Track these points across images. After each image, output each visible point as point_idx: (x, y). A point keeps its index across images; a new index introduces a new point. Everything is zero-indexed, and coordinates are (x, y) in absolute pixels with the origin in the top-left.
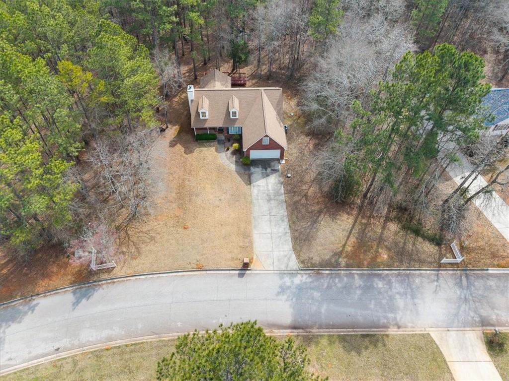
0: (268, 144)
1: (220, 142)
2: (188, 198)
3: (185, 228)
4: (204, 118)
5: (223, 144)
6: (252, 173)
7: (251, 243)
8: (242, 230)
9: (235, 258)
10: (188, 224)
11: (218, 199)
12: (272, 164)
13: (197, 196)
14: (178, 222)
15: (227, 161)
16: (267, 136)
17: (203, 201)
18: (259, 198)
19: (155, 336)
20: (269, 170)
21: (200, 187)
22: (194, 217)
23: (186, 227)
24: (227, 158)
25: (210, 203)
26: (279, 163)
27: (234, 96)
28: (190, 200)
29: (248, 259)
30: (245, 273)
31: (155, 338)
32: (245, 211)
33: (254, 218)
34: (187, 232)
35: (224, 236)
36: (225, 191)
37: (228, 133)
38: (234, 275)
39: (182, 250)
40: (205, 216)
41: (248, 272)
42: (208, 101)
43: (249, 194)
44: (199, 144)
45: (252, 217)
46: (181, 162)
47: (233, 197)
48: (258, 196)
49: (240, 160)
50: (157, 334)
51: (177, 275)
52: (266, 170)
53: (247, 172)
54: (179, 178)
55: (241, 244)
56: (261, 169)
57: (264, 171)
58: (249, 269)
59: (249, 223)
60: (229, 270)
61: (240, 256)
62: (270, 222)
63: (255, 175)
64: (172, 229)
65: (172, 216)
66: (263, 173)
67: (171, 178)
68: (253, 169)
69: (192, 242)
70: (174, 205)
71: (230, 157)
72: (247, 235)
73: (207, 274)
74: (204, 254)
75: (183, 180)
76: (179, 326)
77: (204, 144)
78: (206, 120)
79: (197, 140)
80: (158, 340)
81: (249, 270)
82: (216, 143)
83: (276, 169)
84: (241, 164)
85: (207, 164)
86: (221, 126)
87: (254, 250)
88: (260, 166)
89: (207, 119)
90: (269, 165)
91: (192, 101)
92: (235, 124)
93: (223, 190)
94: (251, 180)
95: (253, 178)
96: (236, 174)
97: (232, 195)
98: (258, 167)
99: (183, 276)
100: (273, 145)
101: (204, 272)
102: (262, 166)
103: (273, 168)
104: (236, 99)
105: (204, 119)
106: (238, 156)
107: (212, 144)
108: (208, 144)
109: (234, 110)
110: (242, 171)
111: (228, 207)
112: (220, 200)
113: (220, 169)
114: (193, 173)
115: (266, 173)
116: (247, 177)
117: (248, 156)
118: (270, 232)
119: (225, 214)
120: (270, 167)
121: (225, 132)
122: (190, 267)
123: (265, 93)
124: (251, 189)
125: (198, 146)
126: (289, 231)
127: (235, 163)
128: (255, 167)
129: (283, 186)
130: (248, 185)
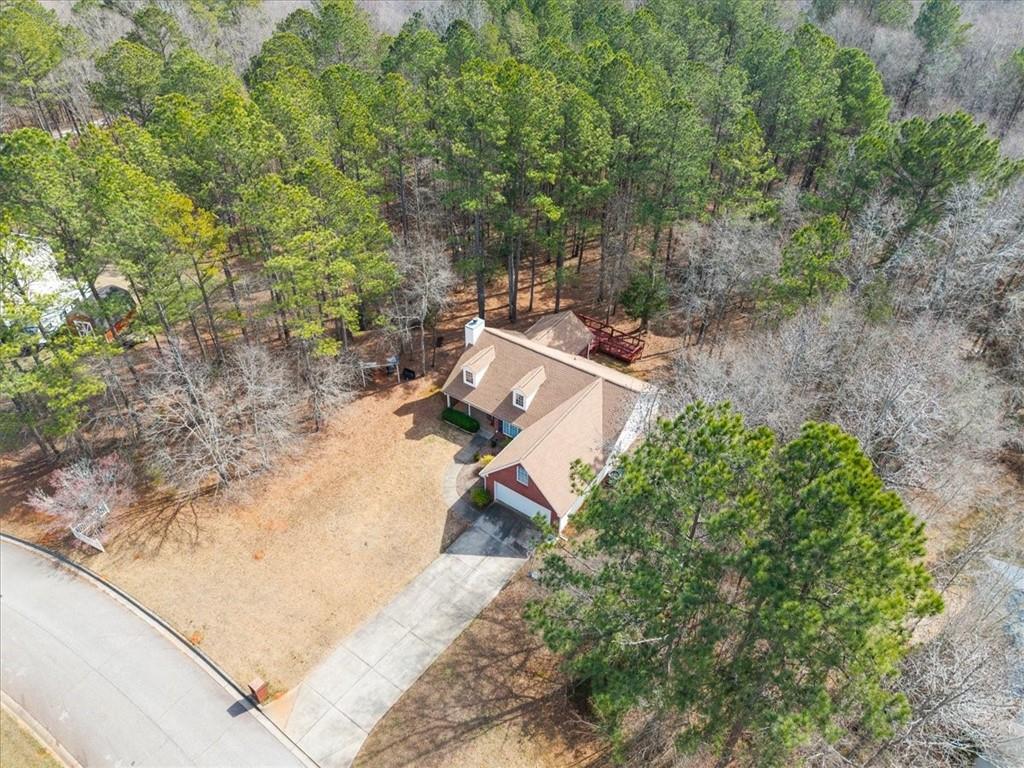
0: (527, 485)
1: (475, 440)
2: (321, 510)
3: (256, 557)
4: (468, 383)
5: (478, 446)
6: (471, 529)
7: (317, 659)
8: (333, 623)
9: (260, 667)
11: (364, 540)
15: (454, 480)
16: (521, 466)
18: (432, 585)
19: (17, 705)
20: (508, 541)
23: (260, 555)
25: (343, 539)
27: (543, 367)
28: (322, 514)
30: (246, 710)
31: (12, 709)
32: (378, 593)
33: (379, 616)
34: (251, 565)
35: (292, 613)
36: (391, 533)
37: (500, 429)
38: (226, 696)
39: (207, 592)
40: (307, 557)
41: (253, 711)
42: (494, 357)
43: (424, 566)
44: (440, 428)
45: (377, 612)
46: (382, 442)
47: (394, 552)
48: (434, 578)
50: (23, 706)
51: (154, 628)
52: (503, 538)
53: (466, 520)
54: (349, 466)
55: (298, 649)
56: (497, 529)
57: (499, 537)
58: (259, 706)
59: (360, 619)
60: (229, 682)
62: (397, 644)
63: (475, 534)
64: (239, 545)
66: (492, 539)
68: (481, 521)
69: (238, 587)
72: (325, 640)
73: (193, 661)
76: (61, 719)
78: (470, 388)
79: (444, 418)
80: (12, 714)
81: (258, 709)
83: (523, 546)
84: (471, 500)
85: (417, 468)
86: (490, 411)
87: (307, 678)
88: (501, 523)
89: (473, 388)
90: (520, 531)
91: (470, 346)
92: (514, 420)
93: (390, 529)
94: (457, 540)
95: (465, 540)
96: (444, 515)
97: (394, 548)
98: (494, 523)
99: (162, 636)
101: (192, 655)
102: (504, 524)
103: (519, 542)
105: (466, 386)
107: (462, 437)
109: (518, 392)
110: (460, 514)
111: (362, 566)
112: (366, 544)
113: (427, 489)
115: (498, 544)
116: (455, 529)
118: (373, 663)
120: (516, 536)
121: (496, 426)
122: (182, 628)
123: (604, 387)
124: (438, 557)
125: (437, 429)
126: (406, 687)
127: (464, 492)
128: (490, 518)
129: (503, 589)
130: (442, 547)
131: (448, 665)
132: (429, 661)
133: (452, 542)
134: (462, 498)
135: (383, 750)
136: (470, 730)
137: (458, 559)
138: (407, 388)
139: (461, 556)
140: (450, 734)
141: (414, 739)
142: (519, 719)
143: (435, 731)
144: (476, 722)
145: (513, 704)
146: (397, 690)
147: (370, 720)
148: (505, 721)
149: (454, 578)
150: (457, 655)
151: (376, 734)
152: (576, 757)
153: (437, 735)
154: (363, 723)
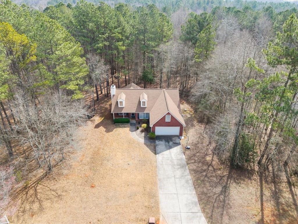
0: (170, 121)
1: (132, 124)
2: (100, 162)
3: (92, 187)
5: (134, 125)
6: (157, 145)
7: (157, 203)
8: (148, 190)
10: (96, 184)
11: (126, 163)
12: (174, 139)
13: (108, 161)
14: (86, 182)
15: (137, 136)
16: (169, 114)
17: (113, 165)
18: (164, 164)
20: (171, 143)
21: (112, 154)
22: (102, 177)
23: (93, 185)
24: (137, 134)
25: (119, 167)
26: (179, 138)
27: (144, 93)
28: (102, 163)
29: (154, 218)
32: (150, 174)
33: (159, 180)
34: (94, 190)
35: (129, 195)
36: (133, 157)
37: (138, 118)
39: (85, 208)
40: (113, 177)
42: (125, 96)
43: (155, 160)
44: (116, 126)
45: (158, 179)
46: (100, 137)
47: (140, 162)
48: (162, 162)
49: (147, 135)
52: (169, 143)
53: (152, 144)
54: (95, 147)
55: (146, 204)
56: (164, 142)
57: (167, 143)
59: (155, 184)
61: (145, 217)
62: (175, 183)
63: (159, 146)
64: (79, 187)
65: (82, 176)
66: (166, 145)
67: (89, 147)
68: (157, 142)
69: (97, 199)
70: (86, 167)
71: (139, 133)
72: (152, 196)
74: (107, 213)
75: (99, 149)
77: (120, 125)
78: (123, 108)
79: (115, 123)
82: (129, 125)
83: (177, 142)
84: (148, 138)
85: (120, 138)
86: (134, 112)
87: (160, 211)
88: (164, 140)
90: (171, 139)
91: (114, 95)
92: (144, 111)
94: (156, 150)
95: (158, 149)
96: (144, 146)
97: (139, 161)
98: (162, 141)
100: (174, 123)
102: (165, 140)
103: (174, 142)
104: (145, 94)
105: (121, 107)
106: (145, 133)
108: (123, 125)
109: (144, 100)
110: (149, 143)
111: (135, 170)
112: (128, 164)
113: (131, 142)
114: (108, 144)
115: (169, 145)
116: (153, 148)
117: (154, 132)
118: (176, 193)
119: (131, 176)
120: (172, 141)
121: (136, 117)
124: (156, 156)
125: (115, 127)
126: (194, 192)
127: (144, 138)
128: (159, 140)
129: (184, 155)
130: (154, 153)
131: (197, 180)
132: (191, 182)
133: (155, 151)
134: (144, 139)
135: (212, 214)
136: (225, 192)
137: (162, 154)
138: (91, 121)
139: (163, 153)
140: (222, 196)
141: (216, 205)
142: (232, 181)
143: (218, 198)
144: (224, 189)
145: (225, 178)
146: (193, 195)
147: (198, 208)
148: (230, 184)
149: (168, 159)
150: (195, 176)
151: (204, 211)
152: (255, 181)
153: (220, 199)
154: (197, 211)
